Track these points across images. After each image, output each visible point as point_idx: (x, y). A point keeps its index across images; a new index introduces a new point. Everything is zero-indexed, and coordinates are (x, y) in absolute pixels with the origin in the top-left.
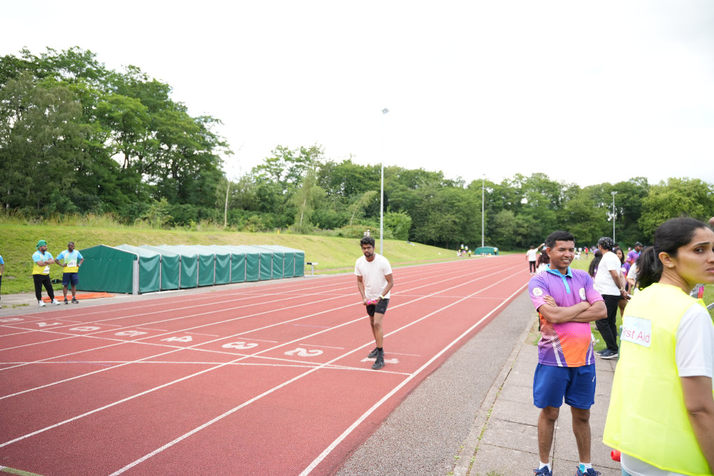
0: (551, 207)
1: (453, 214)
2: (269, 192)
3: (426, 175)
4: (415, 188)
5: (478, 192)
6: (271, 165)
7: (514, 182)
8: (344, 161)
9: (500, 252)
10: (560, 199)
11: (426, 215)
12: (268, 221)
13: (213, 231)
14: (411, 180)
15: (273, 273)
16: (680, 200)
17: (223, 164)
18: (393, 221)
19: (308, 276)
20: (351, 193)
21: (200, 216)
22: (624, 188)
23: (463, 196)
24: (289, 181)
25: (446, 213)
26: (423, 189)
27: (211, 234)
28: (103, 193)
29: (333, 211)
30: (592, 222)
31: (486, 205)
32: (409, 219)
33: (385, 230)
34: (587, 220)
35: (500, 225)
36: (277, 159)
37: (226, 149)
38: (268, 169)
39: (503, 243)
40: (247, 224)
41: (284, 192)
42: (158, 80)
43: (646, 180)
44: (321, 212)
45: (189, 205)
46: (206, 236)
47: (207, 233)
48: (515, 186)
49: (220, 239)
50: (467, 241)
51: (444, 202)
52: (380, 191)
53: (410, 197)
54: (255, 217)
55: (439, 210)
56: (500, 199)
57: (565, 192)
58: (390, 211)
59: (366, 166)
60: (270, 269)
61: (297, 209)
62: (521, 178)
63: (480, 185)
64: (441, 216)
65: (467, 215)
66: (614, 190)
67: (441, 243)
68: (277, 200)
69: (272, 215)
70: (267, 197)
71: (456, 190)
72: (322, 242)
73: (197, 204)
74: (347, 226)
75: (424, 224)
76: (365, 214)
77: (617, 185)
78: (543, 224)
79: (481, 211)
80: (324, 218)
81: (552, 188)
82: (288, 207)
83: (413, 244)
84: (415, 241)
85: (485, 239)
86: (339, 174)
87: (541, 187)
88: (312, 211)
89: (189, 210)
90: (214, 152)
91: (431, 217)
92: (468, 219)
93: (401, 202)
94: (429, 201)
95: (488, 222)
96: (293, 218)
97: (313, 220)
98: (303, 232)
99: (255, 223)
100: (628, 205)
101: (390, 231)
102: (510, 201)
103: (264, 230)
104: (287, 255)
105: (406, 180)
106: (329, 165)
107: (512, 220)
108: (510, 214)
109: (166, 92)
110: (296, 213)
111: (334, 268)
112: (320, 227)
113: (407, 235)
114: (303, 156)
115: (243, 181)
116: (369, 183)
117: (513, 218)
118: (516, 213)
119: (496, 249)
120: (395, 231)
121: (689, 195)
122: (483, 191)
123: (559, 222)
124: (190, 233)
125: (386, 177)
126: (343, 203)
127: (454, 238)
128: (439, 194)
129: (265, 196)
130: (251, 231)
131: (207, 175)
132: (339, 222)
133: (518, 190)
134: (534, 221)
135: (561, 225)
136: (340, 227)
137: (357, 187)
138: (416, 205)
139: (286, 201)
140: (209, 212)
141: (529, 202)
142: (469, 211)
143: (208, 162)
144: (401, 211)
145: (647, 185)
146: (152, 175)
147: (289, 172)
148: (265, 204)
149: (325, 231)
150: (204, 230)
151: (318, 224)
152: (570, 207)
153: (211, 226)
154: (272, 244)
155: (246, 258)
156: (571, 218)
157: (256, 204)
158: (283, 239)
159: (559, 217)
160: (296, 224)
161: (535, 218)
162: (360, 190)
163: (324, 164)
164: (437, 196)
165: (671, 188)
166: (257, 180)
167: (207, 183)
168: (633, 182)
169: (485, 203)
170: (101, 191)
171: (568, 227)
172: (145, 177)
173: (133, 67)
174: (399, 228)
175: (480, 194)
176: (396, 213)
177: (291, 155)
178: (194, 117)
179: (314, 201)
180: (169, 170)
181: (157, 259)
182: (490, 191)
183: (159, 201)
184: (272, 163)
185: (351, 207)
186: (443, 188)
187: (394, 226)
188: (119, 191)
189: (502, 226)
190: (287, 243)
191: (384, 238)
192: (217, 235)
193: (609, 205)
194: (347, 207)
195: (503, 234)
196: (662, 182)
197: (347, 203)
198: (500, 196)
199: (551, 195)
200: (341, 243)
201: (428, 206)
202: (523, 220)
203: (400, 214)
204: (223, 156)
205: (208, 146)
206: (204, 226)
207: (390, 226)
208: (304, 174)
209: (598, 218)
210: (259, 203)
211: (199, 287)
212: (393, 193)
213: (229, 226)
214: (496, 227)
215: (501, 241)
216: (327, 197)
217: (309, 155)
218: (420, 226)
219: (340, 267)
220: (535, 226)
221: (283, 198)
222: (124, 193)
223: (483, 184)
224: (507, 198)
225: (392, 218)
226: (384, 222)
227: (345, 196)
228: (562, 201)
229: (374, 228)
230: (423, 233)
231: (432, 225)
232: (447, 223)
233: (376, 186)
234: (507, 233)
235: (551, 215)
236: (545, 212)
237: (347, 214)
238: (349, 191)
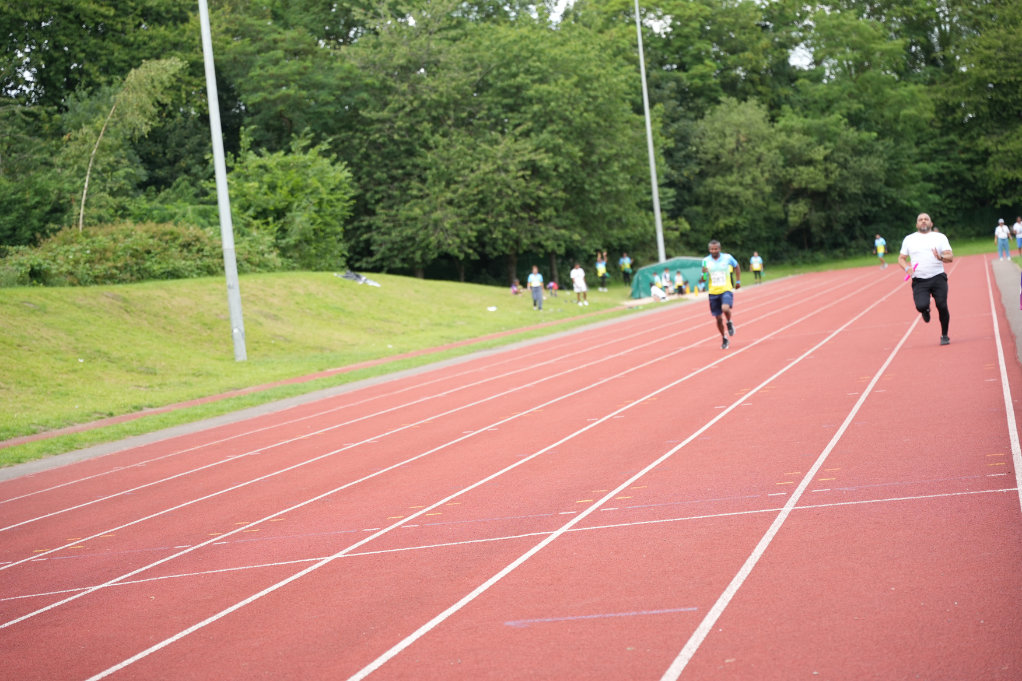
1: (526, 134)
4: (348, 41)
5: (614, 32)
10: (937, 33)
11: (411, 153)
18: (273, 188)
20: (71, 85)
23: (555, 52)
25: (495, 135)
26: (384, 37)
31: (654, 85)
32: (341, 173)
33: (240, 231)
35: (717, 166)
39: (737, 238)
51: (481, 87)
52: (197, 68)
53: (333, 81)
55: (460, 123)
58: (255, 145)
64: (473, 147)
65: (582, 134)
71: (524, 31)
74: (66, 232)
75: (404, 190)
76: (142, 173)
78: (889, 142)
79: (639, 110)
83: (372, 281)
84: (376, 269)
85: (666, 229)
91: (430, 156)
92: (589, 149)
93: (296, 105)
94: (414, 92)
95: (668, 154)
101: (264, 236)
102: (743, 63)
107: (765, 138)
108: (751, 113)
113: (341, 247)
116: (142, 33)
117: (765, 128)
118: (774, 108)
120: (283, 231)
122: (638, 31)
123: (945, 131)
126: (37, 132)
127: (540, 238)
132: (24, 218)
133: (769, 13)
134: (852, 134)
135: (953, 137)
136: (33, 242)
137: (93, 57)
138: (363, 113)
141: (817, 62)
142: (590, 116)
144: (298, 143)
152: (985, 62)
156: (992, 103)
159: (945, 109)
161: (855, 120)
162: (105, 70)
164: (446, 67)
169: (648, 76)
171: (984, 143)
174: (301, 220)
175: (625, 43)
176: (279, 156)
182: (660, 26)
187: (280, 214)
189: (729, 169)
191: (241, 271)
194: (56, 149)
195: (734, 200)
197: (56, 131)
198: (702, 45)
199: (901, 21)
200: (42, 310)
201: (414, 111)
202: (807, 132)
203: (298, 157)
207: (262, 214)
212: (255, 72)
214: (702, 175)
215: (730, 230)
219: (46, 426)
220: (857, 152)
224: (733, 52)
225: (267, 178)
226: (232, 200)
227: (41, 101)
228: (945, 40)
229: (193, 231)
230: (409, 232)
231: (441, 193)
232: (503, 175)
233: (176, 46)
234: (749, 193)
235: (913, 101)
236: (888, 90)
237: (56, 178)
238: (57, 84)
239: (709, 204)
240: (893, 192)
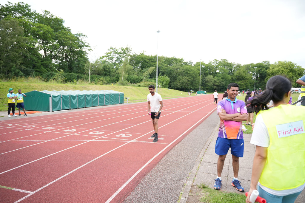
0: (229, 74)
1: (188, 77)
2: (108, 67)
3: (176, 60)
4: (171, 66)
5: (198, 67)
6: (108, 55)
7: (214, 63)
8: (141, 54)
9: (207, 93)
10: (233, 70)
11: (176, 77)
12: (108, 80)
13: (84, 84)
14: (170, 62)
15: (111, 102)
16: (283, 71)
17: (88, 55)
18: (162, 80)
19: (126, 103)
20: (144, 68)
21: (78, 78)
22: (260, 66)
23: (192, 69)
24: (117, 62)
25: (185, 76)
26: (175, 66)
27: (83, 85)
28: (35, 67)
29: (136, 76)
30: (246, 80)
31: (201, 73)
32: (169, 79)
33: (158, 83)
34: (244, 79)
35: (207, 82)
36: (111, 53)
37: (89, 48)
38: (107, 57)
39: (208, 89)
40: (99, 81)
41: (115, 67)
42: (58, 17)
43: (269, 62)
44: (131, 76)
45: (73, 73)
46: (81, 86)
47: (81, 85)
48: (214, 65)
49: (87, 87)
50: (193, 88)
51: (184, 72)
52: (156, 67)
53: (169, 69)
54: (102, 78)
55: (181, 75)
56: (207, 70)
57: (235, 67)
58: (161, 75)
59: (150, 56)
60: (109, 100)
61: (120, 75)
62: (217, 61)
63: (199, 64)
64: (182, 77)
65: (193, 77)
66: (255, 66)
67: (182, 89)
68: (112, 71)
69: (110, 77)
70: (107, 69)
71: (189, 66)
72: (131, 89)
73: (77, 72)
74: (142, 82)
76: (150, 77)
77: (257, 64)
78: (226, 81)
79: (199, 75)
80: (132, 78)
81: (229, 65)
82: (116, 74)
83: (170, 90)
84: (171, 88)
85: (201, 87)
86: (138, 59)
87: (225, 65)
88: (127, 76)
89: (73, 75)
90: (83, 50)
91: (178, 78)
92: (194, 79)
93: (165, 71)
94: (177, 71)
95: (202, 80)
96: (119, 79)
97: (127, 79)
98: (123, 85)
99: (102, 81)
100: (261, 73)
102: (212, 71)
103: (106, 84)
104: (116, 94)
105: (167, 62)
106: (134, 55)
107: (213, 79)
108: (211, 77)
109: (62, 23)
110: (120, 76)
111: (136, 100)
112: (130, 82)
113: (168, 86)
114: (123, 52)
115: (96, 62)
116: (151, 63)
117: (213, 78)
118: (214, 77)
119: (205, 92)
120: (162, 84)
121: (287, 69)
122: (200, 67)
123: (232, 80)
124: (74, 85)
125: (159, 61)
126: (140, 72)
127: (188, 87)
128: (182, 68)
129: (106, 69)
130: (101, 84)
131: (81, 60)
132: (139, 80)
134: (222, 80)
135: (233, 81)
136: (139, 83)
137: (146, 65)
138: (172, 73)
139: (115, 71)
140: (82, 76)
141: (220, 72)
142: (194, 76)
143: (81, 54)
144: (165, 75)
145: (269, 64)
146: (57, 60)
147: (117, 59)
148: (107, 73)
149: (132, 84)
150: (80, 84)
151: (130, 81)
152: (237, 74)
153: (83, 82)
154: (110, 90)
155: (99, 96)
156: (237, 78)
157: (103, 72)
158: (114, 88)
159: (232, 78)
160: (120, 81)
161: (222, 78)
162: (147, 66)
163: (132, 55)
165: (280, 66)
166: (103, 62)
167: (81, 63)
168: (264, 63)
170: (34, 67)
172: (54, 61)
173: (47, 11)
174: (164, 83)
176: (163, 76)
177: (117, 51)
178: (74, 34)
179: (128, 71)
180: (64, 58)
181: (60, 96)
182: (203, 67)
183: (60, 71)
184: (109, 54)
185: (144, 74)
186: (183, 65)
187: (162, 82)
188: (42, 67)
189: (208, 82)
190: (116, 90)
192: (86, 86)
193: (253, 73)
194: (142, 74)
195: (208, 85)
196: (276, 63)
197: (142, 72)
198: (207, 69)
199: (229, 69)
200: (140, 89)
201: (177, 73)
202: (217, 79)
203: (165, 77)
204: (87, 51)
205: (81, 47)
206: (80, 82)
207: (161, 82)
208: (123, 59)
209: (249, 79)
210: (104, 72)
211: (79, 108)
212: (162, 68)
213: (91, 82)
215: (208, 88)
216: (133, 69)
217: (125, 51)
218: (174, 82)
219: (139, 100)
220: (222, 82)
221: (114, 70)
222: (44, 68)
223: (200, 64)
224: (211, 70)
225: (162, 79)
226: (158, 80)
227: (141, 69)
228: (233, 71)
229: (154, 83)
230: (175, 85)
231: (178, 82)
232: (185, 81)
233: (154, 65)
234: (210, 85)
235: (229, 77)
236: (226, 76)
237: (142, 77)
238: (143, 67)
239: (206, 85)
240: (225, 86)
